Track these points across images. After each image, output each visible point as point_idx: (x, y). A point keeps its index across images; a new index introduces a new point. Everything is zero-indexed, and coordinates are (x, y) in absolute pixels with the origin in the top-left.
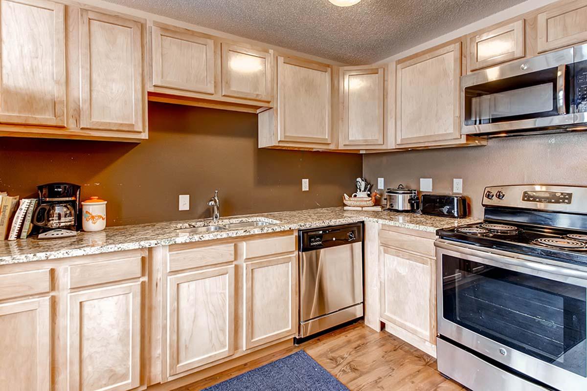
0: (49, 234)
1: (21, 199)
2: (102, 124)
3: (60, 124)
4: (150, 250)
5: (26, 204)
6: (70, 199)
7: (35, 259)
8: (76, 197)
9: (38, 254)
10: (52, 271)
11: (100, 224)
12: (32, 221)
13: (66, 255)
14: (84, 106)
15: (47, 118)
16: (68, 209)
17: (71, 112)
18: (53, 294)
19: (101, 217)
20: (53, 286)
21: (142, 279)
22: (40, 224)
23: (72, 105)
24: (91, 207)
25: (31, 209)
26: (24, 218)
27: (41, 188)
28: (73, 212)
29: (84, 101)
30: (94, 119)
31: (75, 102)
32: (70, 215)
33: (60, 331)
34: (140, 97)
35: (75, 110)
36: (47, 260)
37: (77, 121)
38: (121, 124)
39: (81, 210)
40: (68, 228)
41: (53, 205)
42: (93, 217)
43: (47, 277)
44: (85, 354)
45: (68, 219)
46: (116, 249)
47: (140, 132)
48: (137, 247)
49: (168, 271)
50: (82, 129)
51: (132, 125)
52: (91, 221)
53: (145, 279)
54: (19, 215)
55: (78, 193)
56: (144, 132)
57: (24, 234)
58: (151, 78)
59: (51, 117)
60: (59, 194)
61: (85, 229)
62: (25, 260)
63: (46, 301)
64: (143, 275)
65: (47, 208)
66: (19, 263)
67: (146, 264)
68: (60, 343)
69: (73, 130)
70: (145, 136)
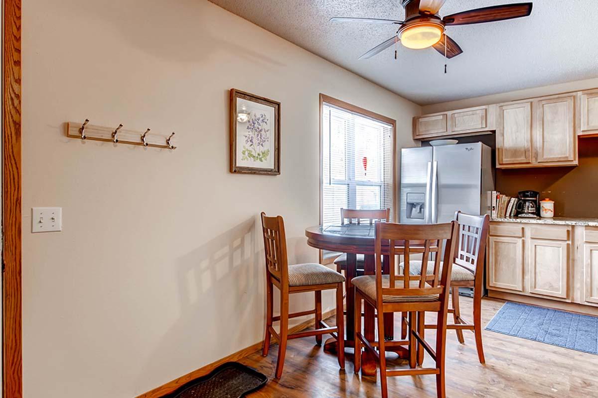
0: (523, 215)
1: (511, 198)
2: (549, 159)
3: (528, 161)
4: (573, 227)
5: (513, 200)
6: (533, 199)
7: (516, 221)
8: (536, 198)
9: (517, 220)
10: (523, 229)
11: (551, 214)
12: (516, 209)
13: (528, 222)
14: (540, 151)
15: (522, 159)
16: (533, 204)
17: (533, 155)
18: (523, 238)
19: (550, 210)
20: (523, 236)
21: (568, 242)
22: (519, 210)
23: (534, 151)
24: (545, 204)
25: (515, 203)
26: (513, 206)
27: (520, 193)
28: (535, 206)
29: (540, 148)
30: (545, 157)
31: (535, 149)
32: (533, 207)
33: (526, 256)
34: (572, 140)
35: (535, 153)
36: (521, 223)
37: (536, 159)
38: (560, 158)
39: (539, 206)
40: (532, 213)
41: (525, 201)
42: (546, 210)
43: (521, 231)
44: (537, 270)
45: (532, 209)
46: (552, 223)
47: (572, 161)
48: (564, 224)
49: (584, 241)
50: (539, 162)
51: (567, 157)
52: (544, 212)
53: (570, 242)
54: (511, 205)
55: (538, 196)
56: (575, 160)
57: (512, 215)
58: (580, 127)
59: (524, 158)
60: (527, 196)
61: (542, 216)
62: (512, 221)
63: (520, 241)
64: (568, 239)
65: (523, 203)
66: (510, 222)
67: (570, 234)
68: (526, 262)
69: (534, 164)
70: (576, 162)
